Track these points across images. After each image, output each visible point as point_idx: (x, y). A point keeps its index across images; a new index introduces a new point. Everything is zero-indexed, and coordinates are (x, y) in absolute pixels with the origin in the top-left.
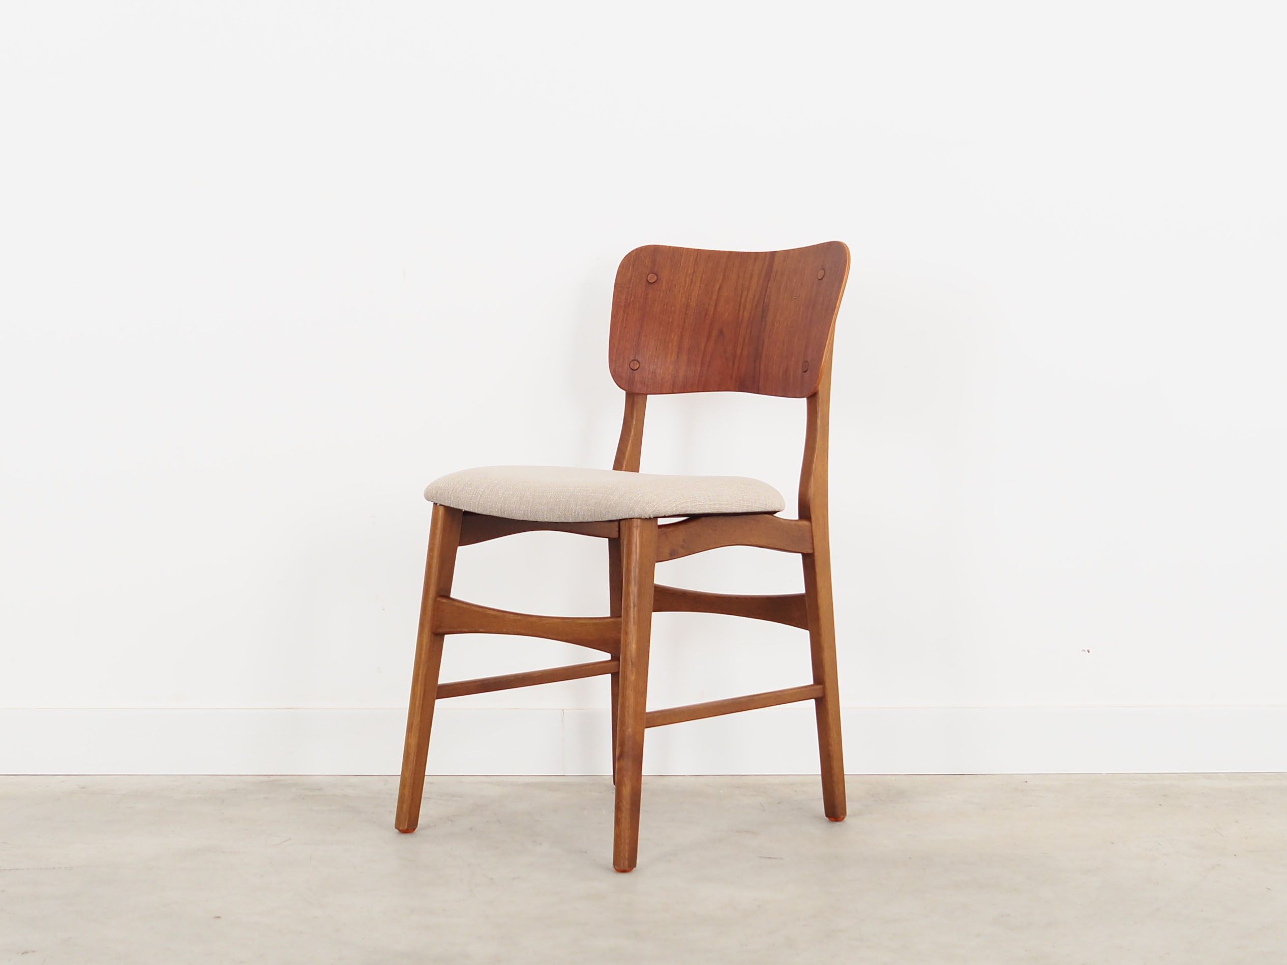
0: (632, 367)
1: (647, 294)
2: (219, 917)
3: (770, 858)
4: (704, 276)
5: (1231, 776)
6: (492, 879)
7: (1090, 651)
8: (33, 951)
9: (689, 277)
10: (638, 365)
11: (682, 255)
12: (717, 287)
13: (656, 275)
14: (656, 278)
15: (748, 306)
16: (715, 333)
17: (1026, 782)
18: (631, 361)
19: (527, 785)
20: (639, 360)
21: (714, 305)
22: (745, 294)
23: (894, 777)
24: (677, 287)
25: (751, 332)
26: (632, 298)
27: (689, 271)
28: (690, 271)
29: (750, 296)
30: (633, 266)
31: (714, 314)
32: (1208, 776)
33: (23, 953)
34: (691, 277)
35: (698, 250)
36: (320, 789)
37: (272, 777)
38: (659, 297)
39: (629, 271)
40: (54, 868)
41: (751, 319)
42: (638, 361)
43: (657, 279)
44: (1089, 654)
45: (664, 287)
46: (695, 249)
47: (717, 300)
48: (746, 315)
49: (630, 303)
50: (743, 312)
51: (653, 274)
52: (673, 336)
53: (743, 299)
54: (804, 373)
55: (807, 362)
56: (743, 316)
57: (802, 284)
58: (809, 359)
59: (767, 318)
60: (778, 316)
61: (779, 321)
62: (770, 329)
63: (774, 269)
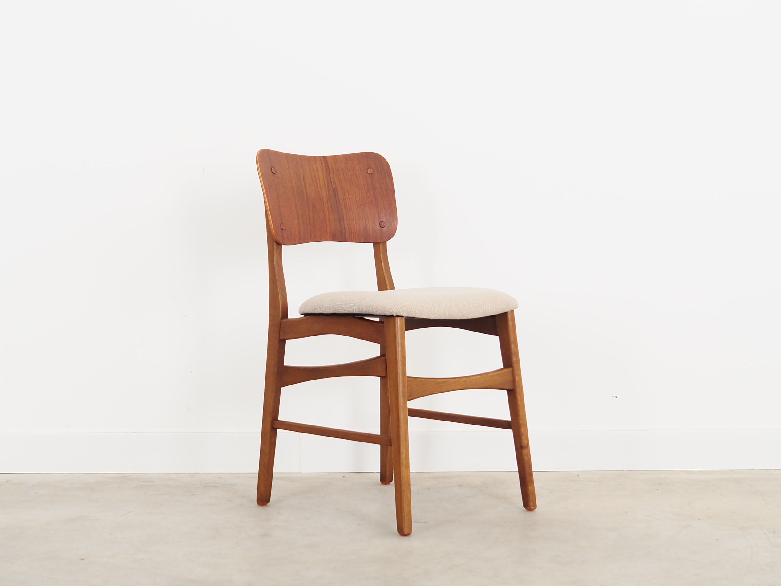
1: (275, 181)
2: (83, 559)
4: (294, 170)
5: (701, 472)
7: (617, 397)
9: (288, 170)
11: (280, 156)
14: (275, 170)
15: (323, 189)
16: (311, 206)
17: (578, 476)
21: (304, 188)
22: (318, 181)
23: (499, 473)
24: (285, 176)
25: (331, 204)
26: (270, 183)
28: (287, 166)
29: (322, 183)
30: (263, 162)
31: (306, 194)
32: (688, 472)
36: (152, 482)
37: (123, 475)
39: (263, 165)
41: (328, 197)
44: (616, 399)
45: (280, 177)
47: (305, 185)
48: (324, 194)
49: (270, 186)
50: (321, 193)
51: (273, 168)
53: (318, 184)
54: (382, 228)
55: (383, 221)
56: (322, 195)
57: (356, 176)
58: (384, 220)
59: (339, 196)
60: (347, 195)
61: (349, 198)
62: (344, 203)
63: (330, 167)
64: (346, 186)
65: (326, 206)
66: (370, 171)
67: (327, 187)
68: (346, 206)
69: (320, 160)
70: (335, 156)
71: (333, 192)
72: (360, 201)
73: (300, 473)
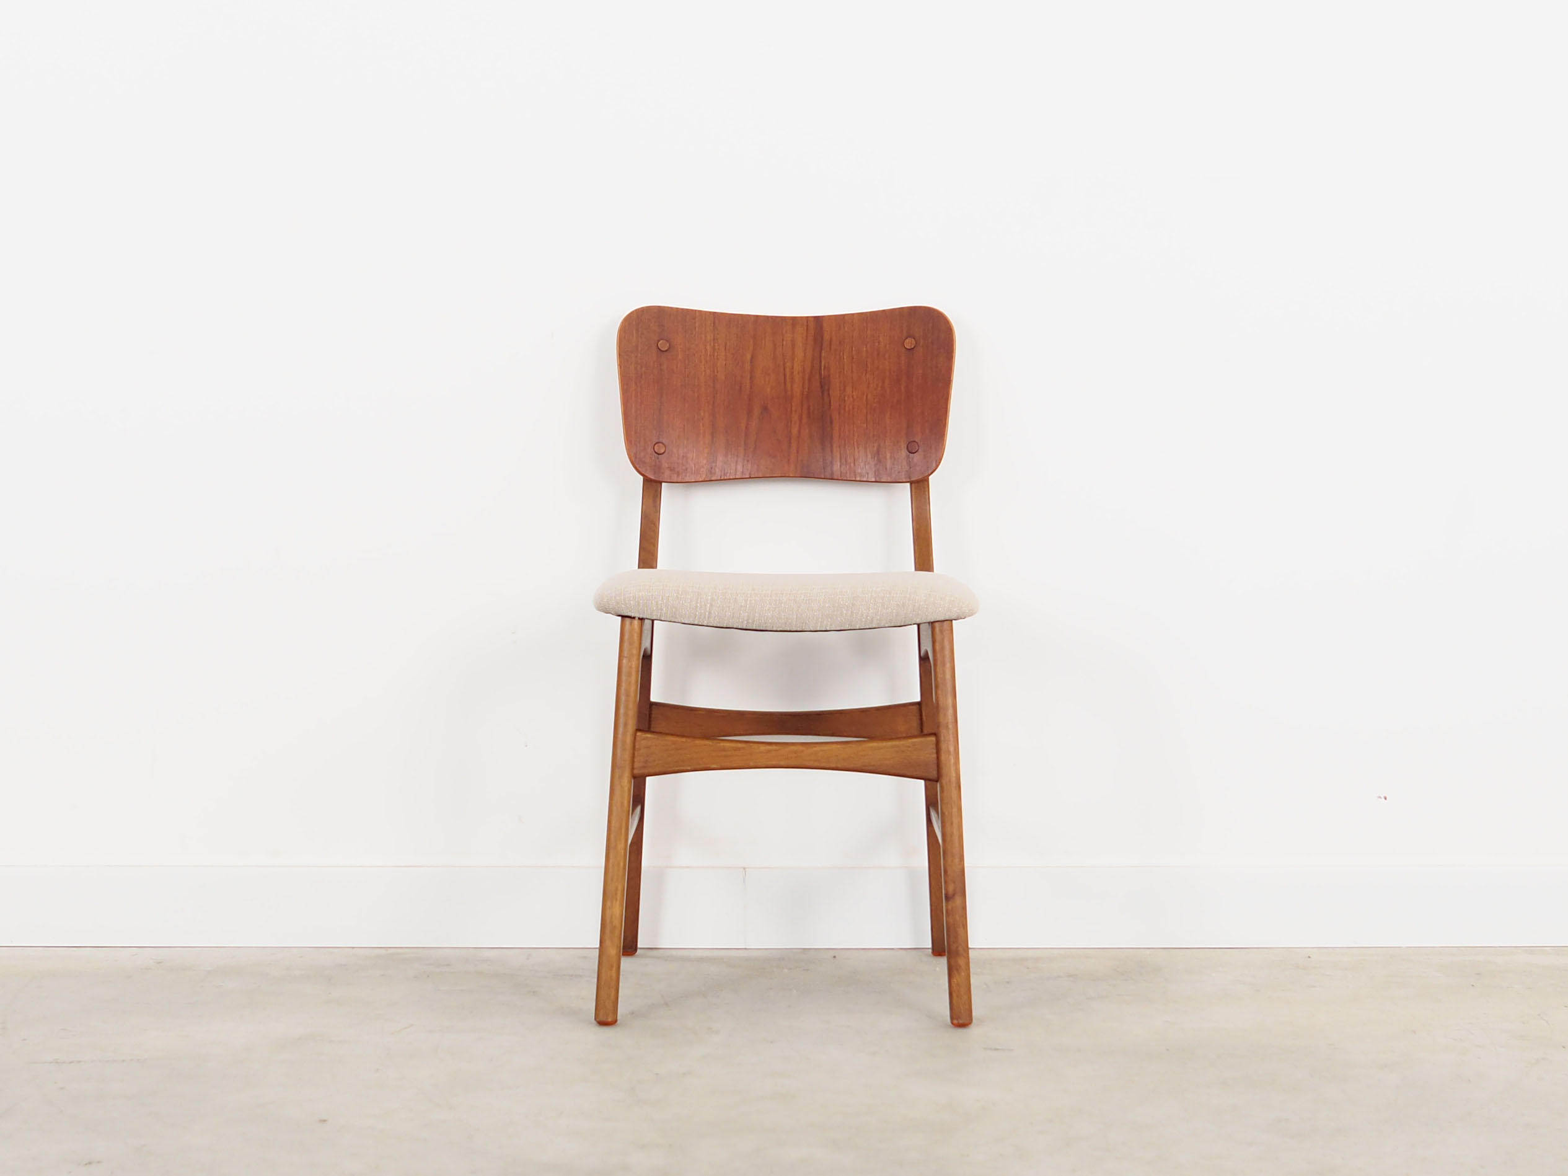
0: (657, 451)
1: (660, 365)
2: (325, 1121)
3: (996, 1049)
4: (728, 344)
6: (657, 1074)
7: (1387, 798)
8: (99, 1162)
9: (710, 345)
10: (664, 449)
11: (695, 319)
12: (749, 357)
13: (667, 341)
14: (668, 345)
15: (797, 378)
16: (757, 411)
17: (1309, 957)
18: (655, 445)
19: (701, 960)
20: (664, 442)
21: (749, 377)
22: (789, 364)
23: (1148, 952)
24: (696, 355)
25: (809, 408)
26: (643, 369)
27: (708, 337)
28: (710, 337)
29: (797, 367)
30: (637, 330)
31: (751, 387)
33: (86, 1164)
34: (712, 344)
35: (715, 313)
36: (448, 965)
38: (677, 368)
39: (633, 336)
40: (123, 1061)
41: (805, 393)
42: (663, 444)
43: (670, 345)
44: (1386, 801)
45: (680, 357)
46: (710, 312)
47: (752, 372)
48: (797, 389)
49: (642, 375)
50: (792, 386)
51: (664, 341)
52: (702, 414)
53: (787, 370)
54: (911, 454)
55: (915, 442)
56: (792, 390)
57: (878, 354)
58: (917, 439)
59: (831, 392)
60: (849, 390)
61: (853, 396)
62: (840, 405)
63: (826, 337)
64: (852, 371)
65: (796, 411)
66: (909, 343)
67: (807, 377)
68: (842, 411)
69: (805, 323)
70: (844, 316)
71: (818, 384)
72: (876, 400)
73: (745, 949)
